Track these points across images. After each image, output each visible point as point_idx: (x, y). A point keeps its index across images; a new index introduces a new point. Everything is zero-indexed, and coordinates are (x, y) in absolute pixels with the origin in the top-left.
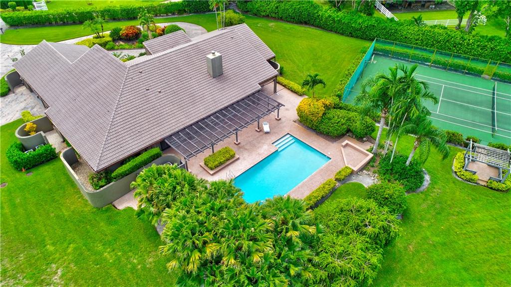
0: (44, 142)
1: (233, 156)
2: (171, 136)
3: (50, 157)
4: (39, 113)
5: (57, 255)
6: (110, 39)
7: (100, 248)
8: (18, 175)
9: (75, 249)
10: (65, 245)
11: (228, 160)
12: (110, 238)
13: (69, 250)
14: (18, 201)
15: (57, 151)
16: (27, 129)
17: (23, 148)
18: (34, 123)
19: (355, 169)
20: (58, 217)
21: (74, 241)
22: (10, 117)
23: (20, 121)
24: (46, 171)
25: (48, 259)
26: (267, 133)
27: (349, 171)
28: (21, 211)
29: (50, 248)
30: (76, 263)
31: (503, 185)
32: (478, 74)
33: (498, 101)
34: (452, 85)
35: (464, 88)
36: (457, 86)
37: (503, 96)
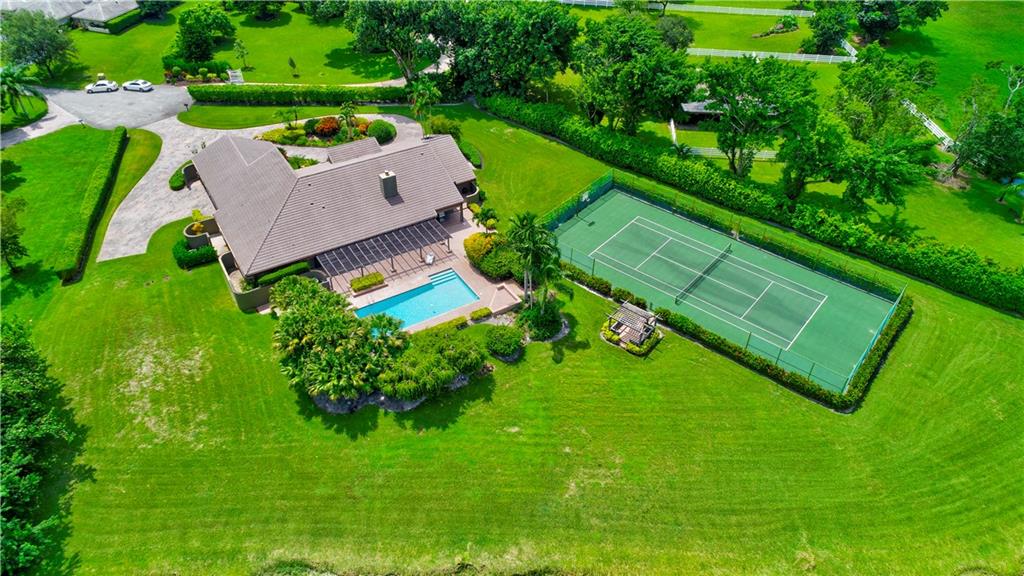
0: (207, 242)
1: (381, 282)
2: (323, 253)
3: (212, 258)
4: (209, 212)
5: (201, 341)
6: (303, 132)
7: (237, 341)
8: (180, 271)
9: (216, 339)
10: (209, 334)
11: (375, 284)
12: (246, 335)
13: (212, 339)
14: (177, 293)
15: (218, 254)
16: (194, 228)
17: (189, 247)
18: (202, 223)
19: (493, 312)
20: (207, 312)
21: (217, 333)
22: (180, 213)
23: (189, 219)
24: (205, 270)
25: (193, 342)
26: (429, 265)
27: (486, 312)
28: (178, 302)
29: (196, 335)
30: (214, 350)
31: (637, 349)
32: (726, 230)
33: (721, 266)
34: (682, 239)
35: (694, 244)
36: (687, 241)
37: (733, 261)
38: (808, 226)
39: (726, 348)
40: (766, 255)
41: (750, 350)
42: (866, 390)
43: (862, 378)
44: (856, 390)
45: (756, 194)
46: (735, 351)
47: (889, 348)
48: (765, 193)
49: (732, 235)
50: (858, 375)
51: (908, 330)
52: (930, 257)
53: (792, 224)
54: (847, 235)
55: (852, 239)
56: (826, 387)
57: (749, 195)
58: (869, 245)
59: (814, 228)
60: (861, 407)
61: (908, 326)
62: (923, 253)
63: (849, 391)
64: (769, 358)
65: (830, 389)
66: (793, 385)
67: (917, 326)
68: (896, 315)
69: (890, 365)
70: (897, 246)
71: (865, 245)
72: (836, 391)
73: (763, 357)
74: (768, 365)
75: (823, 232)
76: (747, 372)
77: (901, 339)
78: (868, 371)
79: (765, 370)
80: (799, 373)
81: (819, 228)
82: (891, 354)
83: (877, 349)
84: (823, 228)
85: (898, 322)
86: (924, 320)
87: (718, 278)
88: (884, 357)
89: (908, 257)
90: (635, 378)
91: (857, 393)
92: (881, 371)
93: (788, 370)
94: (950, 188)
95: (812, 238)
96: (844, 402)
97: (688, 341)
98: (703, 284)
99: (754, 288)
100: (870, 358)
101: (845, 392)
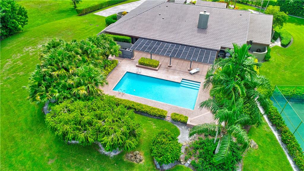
2: (144, 38)
11: (150, 66)
16: (123, 13)
17: (116, 19)
26: (190, 74)
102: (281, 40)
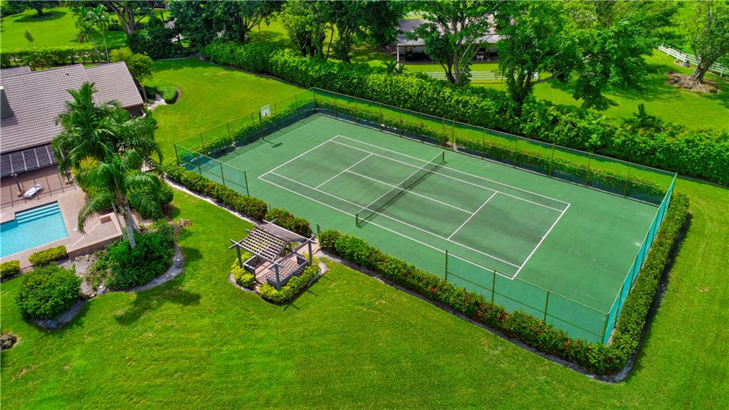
19: (69, 252)
26: (27, 199)
31: (274, 292)
32: (442, 142)
33: (431, 178)
34: (387, 154)
35: (399, 157)
36: (391, 155)
37: (447, 172)
38: (539, 127)
39: (415, 282)
40: (489, 164)
41: (452, 281)
42: (644, 335)
43: (634, 315)
44: (627, 337)
45: (474, 99)
46: (428, 284)
47: (668, 267)
48: (484, 97)
49: (449, 146)
50: (628, 310)
51: (690, 240)
52: (697, 145)
53: (521, 130)
54: (587, 133)
55: (594, 136)
56: (575, 335)
57: (467, 102)
58: (617, 140)
59: (547, 129)
60: (640, 367)
61: (689, 234)
62: (688, 142)
63: (616, 339)
64: (479, 292)
65: (582, 338)
66: (519, 334)
67: (701, 234)
68: (670, 218)
69: (676, 291)
70: (652, 138)
71: (612, 142)
72: (592, 342)
73: (469, 291)
74: (477, 304)
75: (558, 133)
76: (447, 318)
77: (683, 252)
78: (641, 301)
79: (474, 312)
80: (528, 312)
81: (553, 128)
82: (673, 275)
83: (650, 266)
84: (557, 128)
85: (673, 228)
86: (709, 225)
87: (423, 191)
88: (663, 278)
89: (668, 150)
90: (261, 340)
91: (630, 342)
92: (663, 301)
93: (510, 310)
94: (698, 93)
95: (546, 141)
96: (608, 360)
97: (361, 276)
98: (401, 201)
99: (470, 201)
100: (641, 280)
101: (609, 342)
102: (162, 96)
